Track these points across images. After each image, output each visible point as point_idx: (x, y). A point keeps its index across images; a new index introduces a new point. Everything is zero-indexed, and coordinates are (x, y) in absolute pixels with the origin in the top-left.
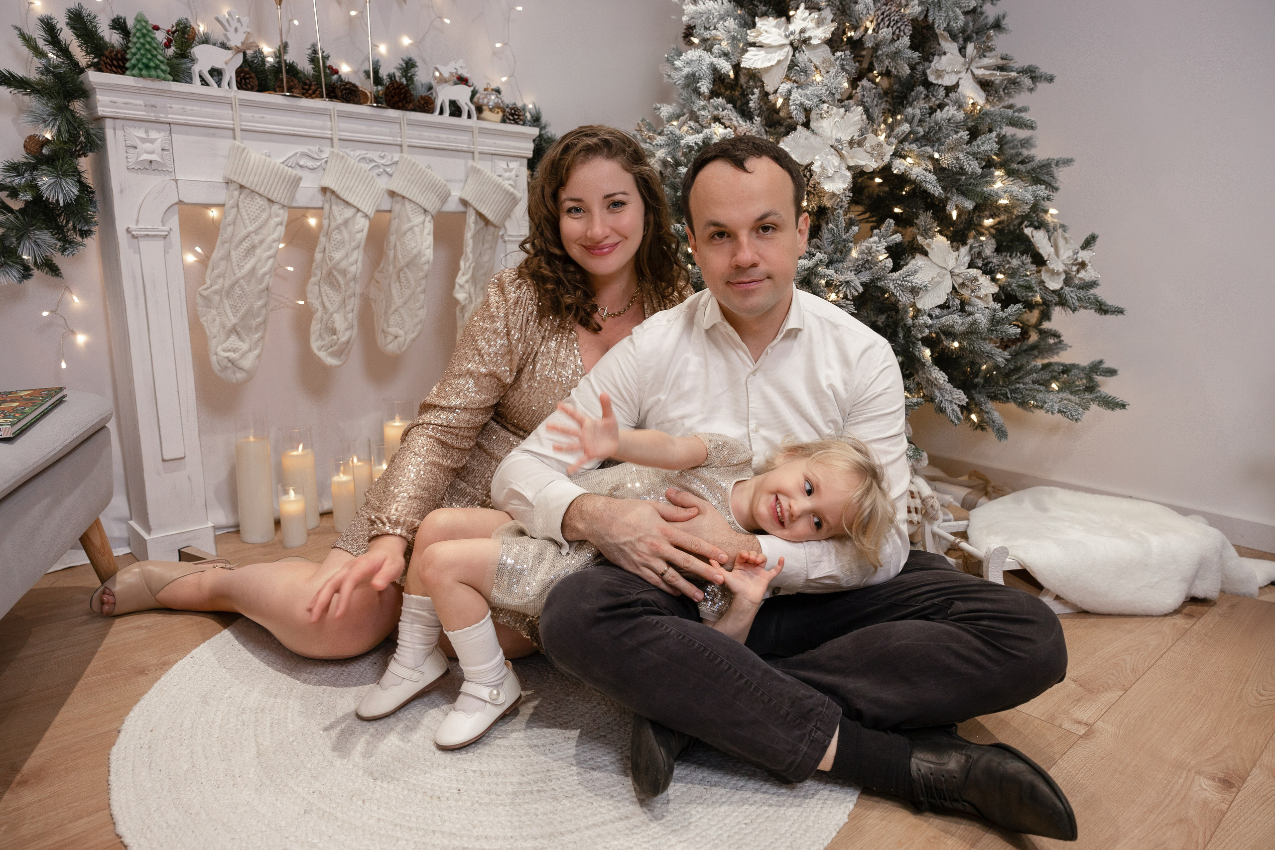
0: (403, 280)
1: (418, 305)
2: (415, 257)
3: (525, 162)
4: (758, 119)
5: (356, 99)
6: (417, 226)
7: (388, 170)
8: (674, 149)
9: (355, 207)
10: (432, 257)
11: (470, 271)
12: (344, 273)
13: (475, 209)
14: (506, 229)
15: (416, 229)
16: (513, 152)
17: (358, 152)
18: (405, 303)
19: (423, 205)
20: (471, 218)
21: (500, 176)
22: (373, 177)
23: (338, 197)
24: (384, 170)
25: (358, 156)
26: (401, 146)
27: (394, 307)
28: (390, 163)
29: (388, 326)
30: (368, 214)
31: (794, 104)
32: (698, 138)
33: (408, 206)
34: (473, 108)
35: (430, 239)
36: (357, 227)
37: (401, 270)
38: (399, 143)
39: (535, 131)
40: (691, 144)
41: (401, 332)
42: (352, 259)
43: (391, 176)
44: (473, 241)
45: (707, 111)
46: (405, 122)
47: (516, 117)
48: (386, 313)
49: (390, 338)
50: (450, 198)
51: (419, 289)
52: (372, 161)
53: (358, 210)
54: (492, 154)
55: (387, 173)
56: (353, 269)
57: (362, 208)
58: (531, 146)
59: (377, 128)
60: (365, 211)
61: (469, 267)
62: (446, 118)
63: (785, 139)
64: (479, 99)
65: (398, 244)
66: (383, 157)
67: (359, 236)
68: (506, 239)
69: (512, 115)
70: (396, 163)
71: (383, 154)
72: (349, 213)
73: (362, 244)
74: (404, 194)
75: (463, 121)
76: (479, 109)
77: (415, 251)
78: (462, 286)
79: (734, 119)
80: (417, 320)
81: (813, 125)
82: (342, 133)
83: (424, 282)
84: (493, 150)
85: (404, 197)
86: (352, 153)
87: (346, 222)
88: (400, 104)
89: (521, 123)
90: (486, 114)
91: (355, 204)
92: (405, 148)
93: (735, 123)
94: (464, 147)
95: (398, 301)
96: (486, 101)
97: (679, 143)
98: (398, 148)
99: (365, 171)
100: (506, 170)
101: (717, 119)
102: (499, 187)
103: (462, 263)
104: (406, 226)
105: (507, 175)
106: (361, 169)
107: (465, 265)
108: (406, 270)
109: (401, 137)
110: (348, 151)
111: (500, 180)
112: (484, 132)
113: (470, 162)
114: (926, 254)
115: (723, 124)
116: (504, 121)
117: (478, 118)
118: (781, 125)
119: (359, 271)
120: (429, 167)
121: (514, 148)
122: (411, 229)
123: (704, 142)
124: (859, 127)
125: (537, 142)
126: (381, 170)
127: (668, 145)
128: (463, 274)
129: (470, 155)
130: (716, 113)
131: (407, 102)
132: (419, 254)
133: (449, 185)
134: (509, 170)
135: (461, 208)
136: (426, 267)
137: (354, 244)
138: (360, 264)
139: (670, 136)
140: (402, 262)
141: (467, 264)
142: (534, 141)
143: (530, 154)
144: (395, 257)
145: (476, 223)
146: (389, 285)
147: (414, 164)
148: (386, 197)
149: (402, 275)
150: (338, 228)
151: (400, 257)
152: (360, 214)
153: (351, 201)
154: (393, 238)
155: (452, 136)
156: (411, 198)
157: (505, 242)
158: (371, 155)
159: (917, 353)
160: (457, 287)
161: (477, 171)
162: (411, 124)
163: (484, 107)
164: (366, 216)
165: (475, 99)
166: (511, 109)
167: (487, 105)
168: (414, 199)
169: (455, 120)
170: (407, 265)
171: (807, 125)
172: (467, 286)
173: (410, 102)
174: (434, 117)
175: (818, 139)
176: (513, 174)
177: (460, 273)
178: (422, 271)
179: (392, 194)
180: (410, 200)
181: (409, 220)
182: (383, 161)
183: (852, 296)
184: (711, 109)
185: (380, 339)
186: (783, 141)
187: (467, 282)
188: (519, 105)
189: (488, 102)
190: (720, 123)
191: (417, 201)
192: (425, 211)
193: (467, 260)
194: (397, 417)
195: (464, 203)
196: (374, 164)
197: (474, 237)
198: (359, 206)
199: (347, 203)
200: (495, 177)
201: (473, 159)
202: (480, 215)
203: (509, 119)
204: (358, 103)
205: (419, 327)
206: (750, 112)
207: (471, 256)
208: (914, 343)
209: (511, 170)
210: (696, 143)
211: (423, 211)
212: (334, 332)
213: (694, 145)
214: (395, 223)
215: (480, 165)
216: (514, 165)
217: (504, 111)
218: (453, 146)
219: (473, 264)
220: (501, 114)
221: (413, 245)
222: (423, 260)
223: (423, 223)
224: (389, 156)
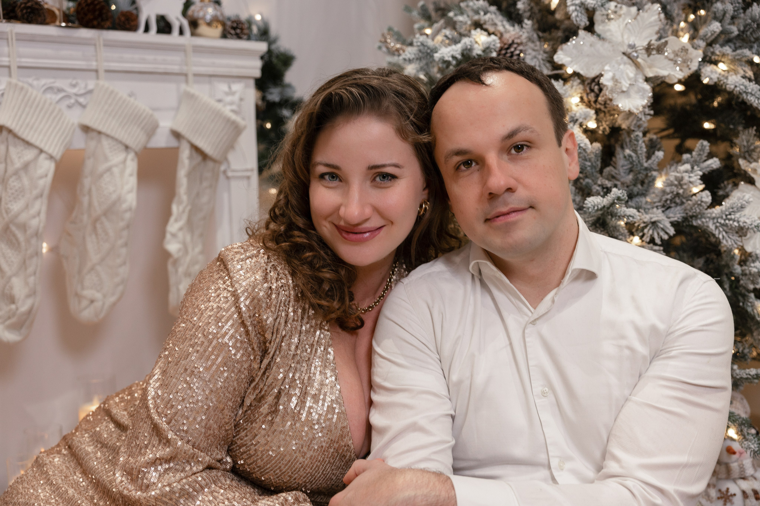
0: (100, 231)
1: (119, 261)
2: (114, 203)
3: (252, 83)
4: (528, 23)
5: (40, 19)
6: (116, 166)
7: (81, 100)
8: (427, 64)
9: (36, 147)
10: (134, 204)
11: (185, 217)
12: (24, 227)
13: (189, 142)
14: (228, 163)
15: (116, 170)
16: (235, 72)
17: (43, 81)
18: (103, 260)
19: (124, 141)
20: (185, 153)
21: (220, 101)
22: (60, 110)
23: (16, 136)
24: (77, 102)
25: (43, 86)
26: (96, 71)
27: (89, 265)
28: (82, 91)
29: (83, 288)
30: (54, 154)
31: (573, 5)
32: (456, 50)
33: (106, 142)
34: (185, 23)
35: (132, 181)
36: (40, 172)
37: (97, 220)
38: (94, 67)
39: (262, 47)
40: (447, 58)
41: (98, 296)
42: (33, 211)
43: (84, 107)
45: (465, 16)
46: (102, 43)
47: (238, 31)
48: (80, 272)
49: (85, 303)
50: (159, 131)
51: (120, 242)
52: (60, 90)
53: (41, 151)
54: (211, 76)
55: (80, 104)
56: (34, 222)
57: (46, 149)
58: (258, 64)
59: (66, 51)
60: (50, 151)
61: (183, 211)
62: (153, 36)
63: (564, 46)
64: (193, 11)
65: (94, 189)
66: (74, 86)
67: (42, 182)
68: (230, 174)
69: (234, 28)
70: (90, 92)
71: (74, 82)
72: (29, 155)
73: (46, 192)
74: (100, 128)
75: (174, 38)
76: (194, 24)
77: (114, 197)
78: (174, 235)
79: (499, 23)
80: (117, 280)
81: (598, 28)
82: (23, 60)
83: (125, 233)
84: (210, 70)
85: (100, 133)
86: (35, 83)
87: (26, 167)
88: (95, 23)
89: (245, 37)
90: (203, 29)
91: (37, 143)
92: (102, 73)
93: (501, 28)
94: (176, 68)
95: (94, 257)
96: (201, 14)
97: (432, 57)
98: (93, 74)
99: (51, 104)
100: (227, 94)
101: (478, 25)
102: (218, 114)
103: (175, 208)
104: (102, 167)
105: (229, 99)
106: (45, 102)
107: (178, 209)
108: (103, 219)
109: (97, 61)
110: (30, 80)
111: (219, 106)
112: (198, 50)
113: (183, 87)
114: (751, 181)
115: (486, 30)
116: (224, 36)
117: (193, 34)
118: (557, 28)
119: (42, 225)
120: (131, 95)
121: (237, 67)
122: (109, 170)
123: (463, 55)
124: (657, 28)
125: (266, 58)
126: (72, 101)
127: (419, 59)
128: (176, 221)
129: (183, 78)
130: (476, 17)
131: (103, 20)
132: (119, 200)
133: (157, 115)
134: (231, 93)
135: (173, 143)
136: (128, 215)
137: (35, 192)
138: (43, 216)
139: (422, 48)
140: (98, 209)
141: (181, 208)
142: (262, 58)
143: (258, 73)
144: (90, 204)
145: (191, 158)
146: (84, 238)
147: (112, 92)
148: (79, 133)
149: (98, 226)
150: (16, 173)
151: (96, 203)
152: (43, 156)
153: (32, 140)
154: (87, 182)
155: (160, 57)
156: (109, 132)
157: (228, 178)
158: (59, 83)
159: (749, 309)
160: (168, 236)
161: (190, 96)
162: (109, 45)
163: (201, 22)
164: (51, 157)
165: (190, 12)
166: (233, 22)
167: (204, 18)
168: (113, 134)
169: (164, 38)
170: (105, 214)
171: (590, 28)
172: (180, 235)
173: (107, 19)
174: (139, 36)
175: (607, 45)
176: (236, 98)
177: (172, 219)
178: (123, 220)
179: (86, 129)
180: (108, 136)
181: (106, 159)
182: (75, 90)
183: (662, 240)
184: (471, 13)
185: (73, 305)
186: (562, 49)
187: (181, 229)
188: (244, 17)
189: (205, 15)
190: (482, 29)
191: (117, 136)
192: (127, 147)
193: (180, 203)
194: (96, 399)
195: (177, 135)
196: (63, 94)
197: (189, 175)
198: (42, 146)
199: (28, 144)
200: (213, 103)
201: (187, 82)
202: (196, 149)
203: (231, 34)
204: (43, 22)
205: (121, 288)
206: (518, 14)
207: (185, 198)
208: (744, 296)
209: (233, 93)
210: (453, 57)
211: (123, 148)
212: (12, 300)
213: (450, 59)
214: (89, 164)
215: (195, 89)
216: (237, 87)
217: (224, 24)
218: (161, 68)
219: (189, 208)
220: (220, 29)
221: (111, 189)
222: (124, 206)
223: (124, 161)
224: (82, 84)
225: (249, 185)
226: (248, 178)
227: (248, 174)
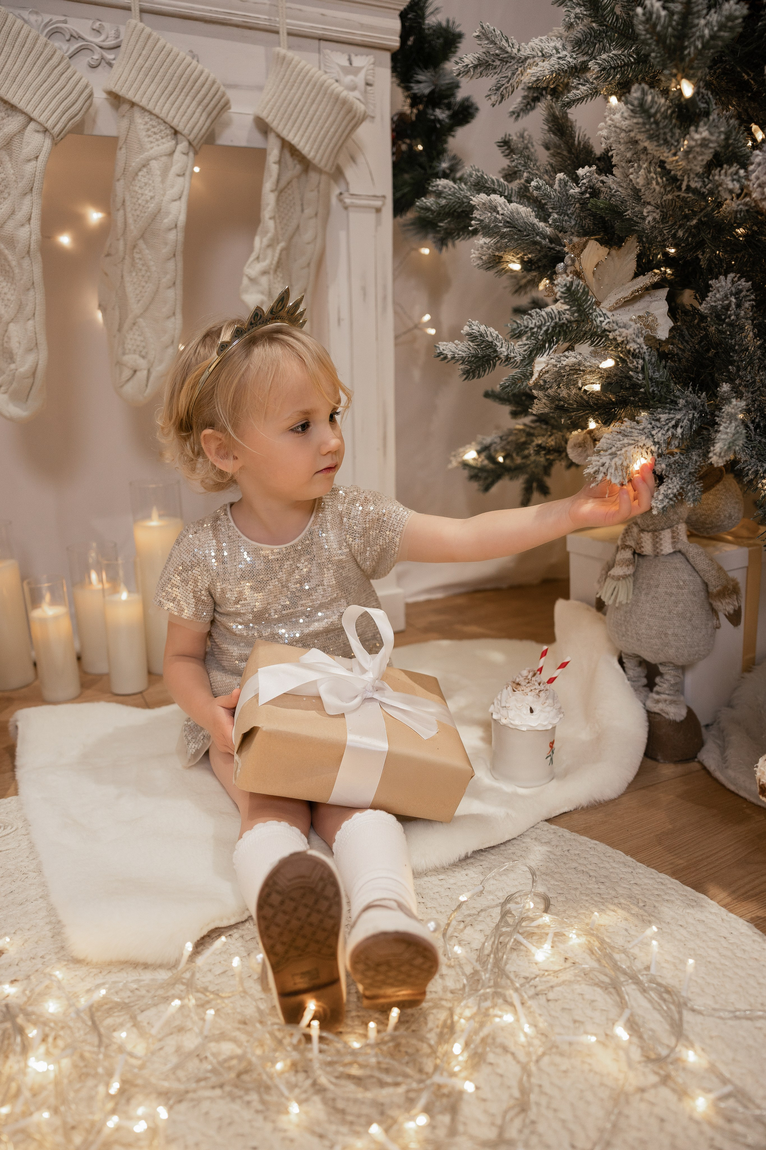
0: (139, 264)
1: (166, 310)
2: (154, 217)
3: (387, 57)
6: (155, 159)
7: (110, 56)
9: (23, 112)
10: (182, 218)
13: (278, 136)
14: (347, 184)
15: (156, 165)
16: (358, 35)
17: (47, 18)
18: (146, 309)
19: (168, 119)
20: (274, 153)
21: (334, 79)
24: (102, 58)
25: (46, 26)
26: (128, 9)
27: (130, 317)
28: (111, 42)
29: (124, 353)
30: (49, 125)
33: (140, 120)
36: (28, 151)
37: (134, 246)
41: (142, 363)
42: (20, 215)
43: (110, 65)
44: (278, 200)
48: (121, 329)
49: (125, 373)
51: (166, 280)
52: (74, 37)
53: (31, 119)
54: (320, 38)
55: (107, 63)
56: (23, 233)
57: (35, 115)
58: (396, 25)
60: (42, 119)
61: (269, 245)
65: (127, 198)
66: (98, 32)
67: (29, 168)
68: (348, 201)
71: (97, 25)
72: (12, 124)
73: (38, 183)
74: (131, 95)
77: (152, 206)
78: (253, 280)
80: (166, 339)
83: (170, 265)
84: (319, 28)
85: (133, 104)
86: (33, 18)
87: (8, 142)
91: (22, 105)
92: (135, 8)
95: (135, 305)
100: (346, 70)
104: (136, 161)
105: (348, 79)
107: (261, 242)
108: (141, 244)
113: (272, 50)
119: (34, 237)
121: (362, 26)
122: (146, 164)
126: (96, 57)
128: (258, 259)
132: (160, 212)
134: (351, 69)
135: (257, 141)
136: (172, 236)
137: (23, 184)
138: (35, 221)
140: (134, 229)
141: (266, 240)
143: (395, 42)
144: (125, 223)
145: (282, 164)
147: (149, 36)
149: (137, 256)
151: (131, 220)
152: (32, 125)
153: (15, 100)
156: (146, 104)
157: (346, 206)
158: (73, 25)
160: (245, 281)
164: (45, 130)
168: (150, 107)
170: (143, 235)
172: (264, 280)
176: (360, 79)
178: (166, 244)
179: (115, 98)
180: (143, 109)
181: (142, 148)
182: (98, 40)
187: (264, 273)
191: (157, 110)
192: (176, 133)
193: (265, 233)
194: (155, 514)
195: (263, 126)
196: (81, 43)
197: (280, 191)
198: (29, 109)
199: (11, 107)
201: (276, 43)
202: (287, 147)
207: (271, 225)
209: (356, 71)
211: (170, 131)
215: (295, 56)
216: (362, 61)
221: (149, 194)
222: (167, 221)
223: (172, 154)
224: (109, 29)
225: (378, 223)
226: (378, 210)
227: (378, 203)
